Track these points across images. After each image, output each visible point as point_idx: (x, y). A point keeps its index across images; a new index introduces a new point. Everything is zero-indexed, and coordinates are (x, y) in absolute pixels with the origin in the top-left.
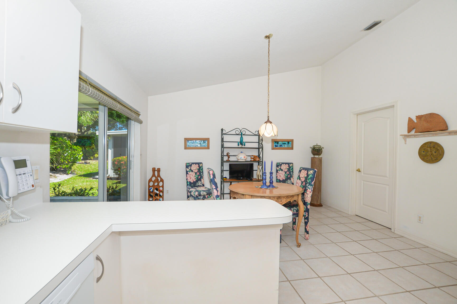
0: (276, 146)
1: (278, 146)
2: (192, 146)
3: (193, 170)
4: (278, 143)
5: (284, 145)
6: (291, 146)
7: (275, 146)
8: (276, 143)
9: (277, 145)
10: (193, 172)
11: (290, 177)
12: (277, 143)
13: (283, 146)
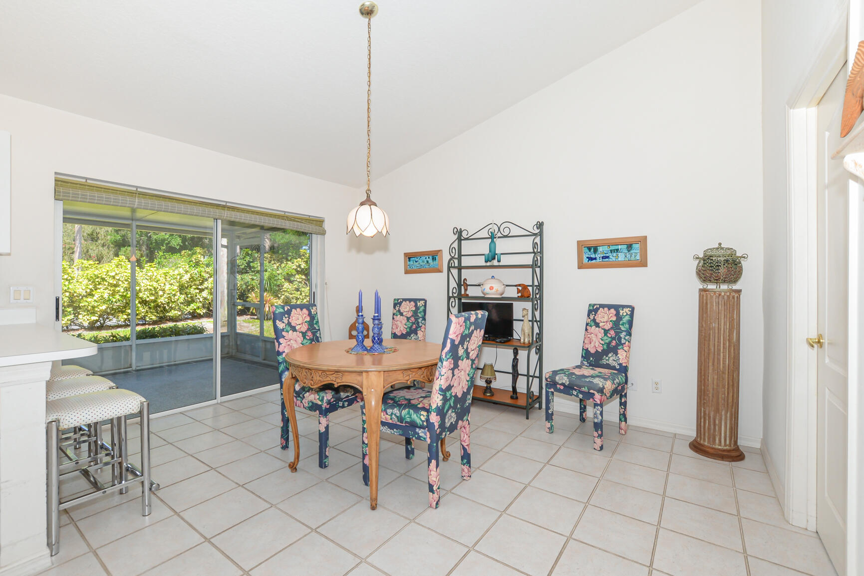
0: (590, 259)
1: (595, 259)
2: (416, 268)
3: (402, 313)
4: (596, 251)
5: (615, 254)
6: (638, 257)
7: (587, 258)
8: (590, 251)
9: (593, 256)
10: (403, 315)
11: (617, 345)
12: (592, 250)
13: (611, 257)
